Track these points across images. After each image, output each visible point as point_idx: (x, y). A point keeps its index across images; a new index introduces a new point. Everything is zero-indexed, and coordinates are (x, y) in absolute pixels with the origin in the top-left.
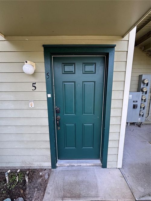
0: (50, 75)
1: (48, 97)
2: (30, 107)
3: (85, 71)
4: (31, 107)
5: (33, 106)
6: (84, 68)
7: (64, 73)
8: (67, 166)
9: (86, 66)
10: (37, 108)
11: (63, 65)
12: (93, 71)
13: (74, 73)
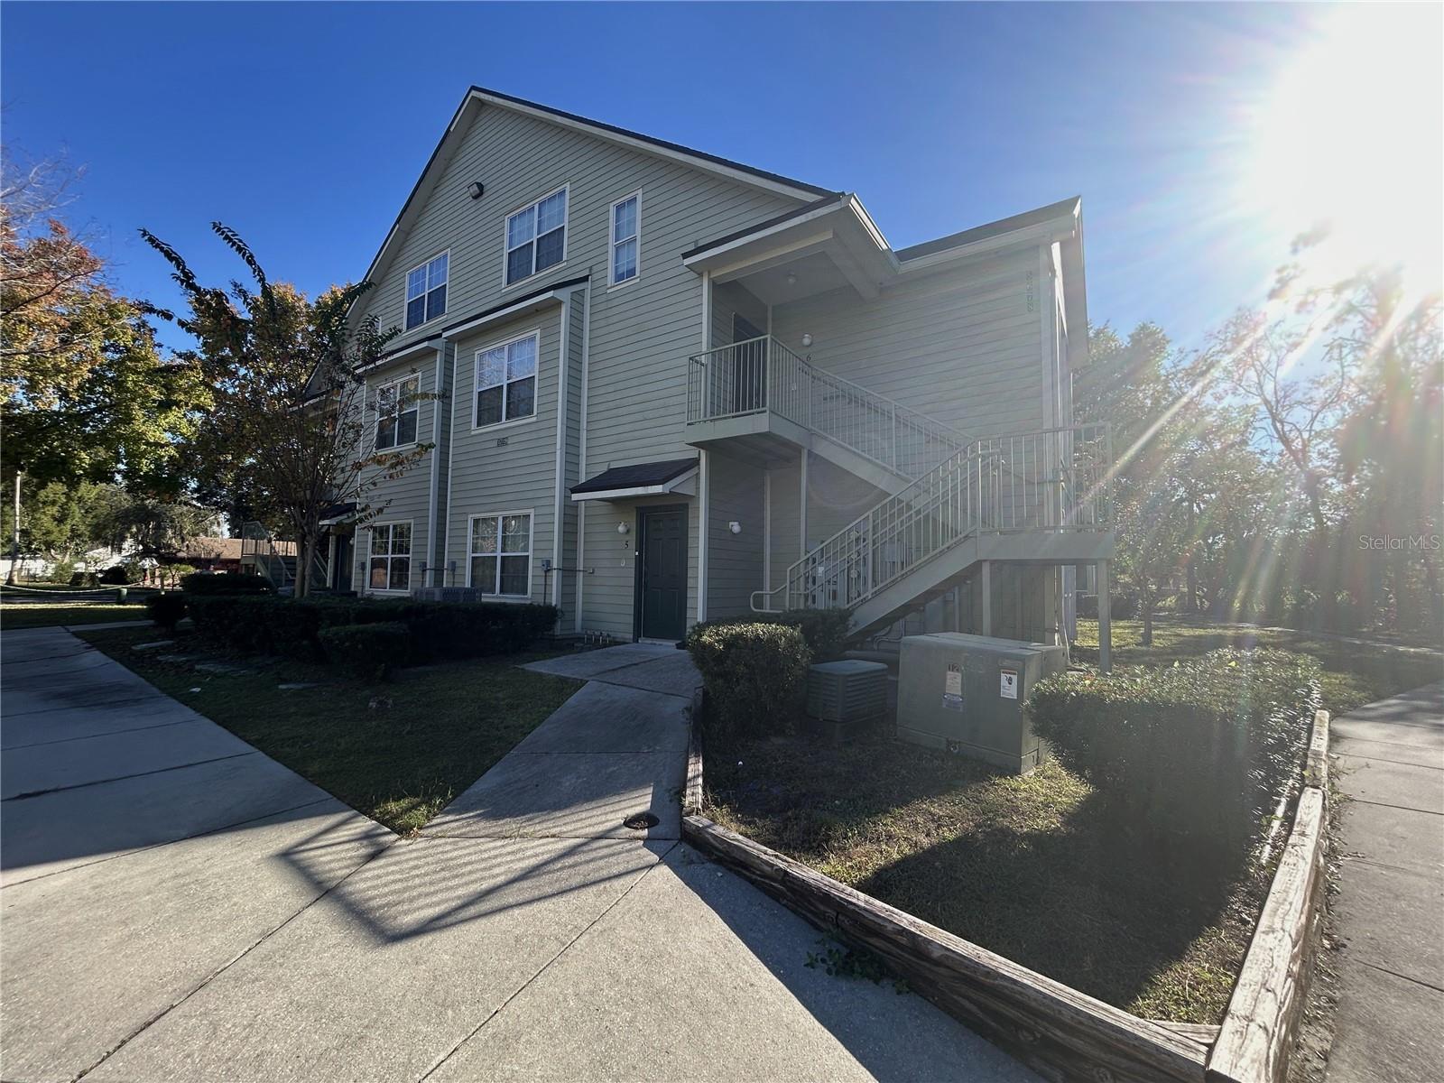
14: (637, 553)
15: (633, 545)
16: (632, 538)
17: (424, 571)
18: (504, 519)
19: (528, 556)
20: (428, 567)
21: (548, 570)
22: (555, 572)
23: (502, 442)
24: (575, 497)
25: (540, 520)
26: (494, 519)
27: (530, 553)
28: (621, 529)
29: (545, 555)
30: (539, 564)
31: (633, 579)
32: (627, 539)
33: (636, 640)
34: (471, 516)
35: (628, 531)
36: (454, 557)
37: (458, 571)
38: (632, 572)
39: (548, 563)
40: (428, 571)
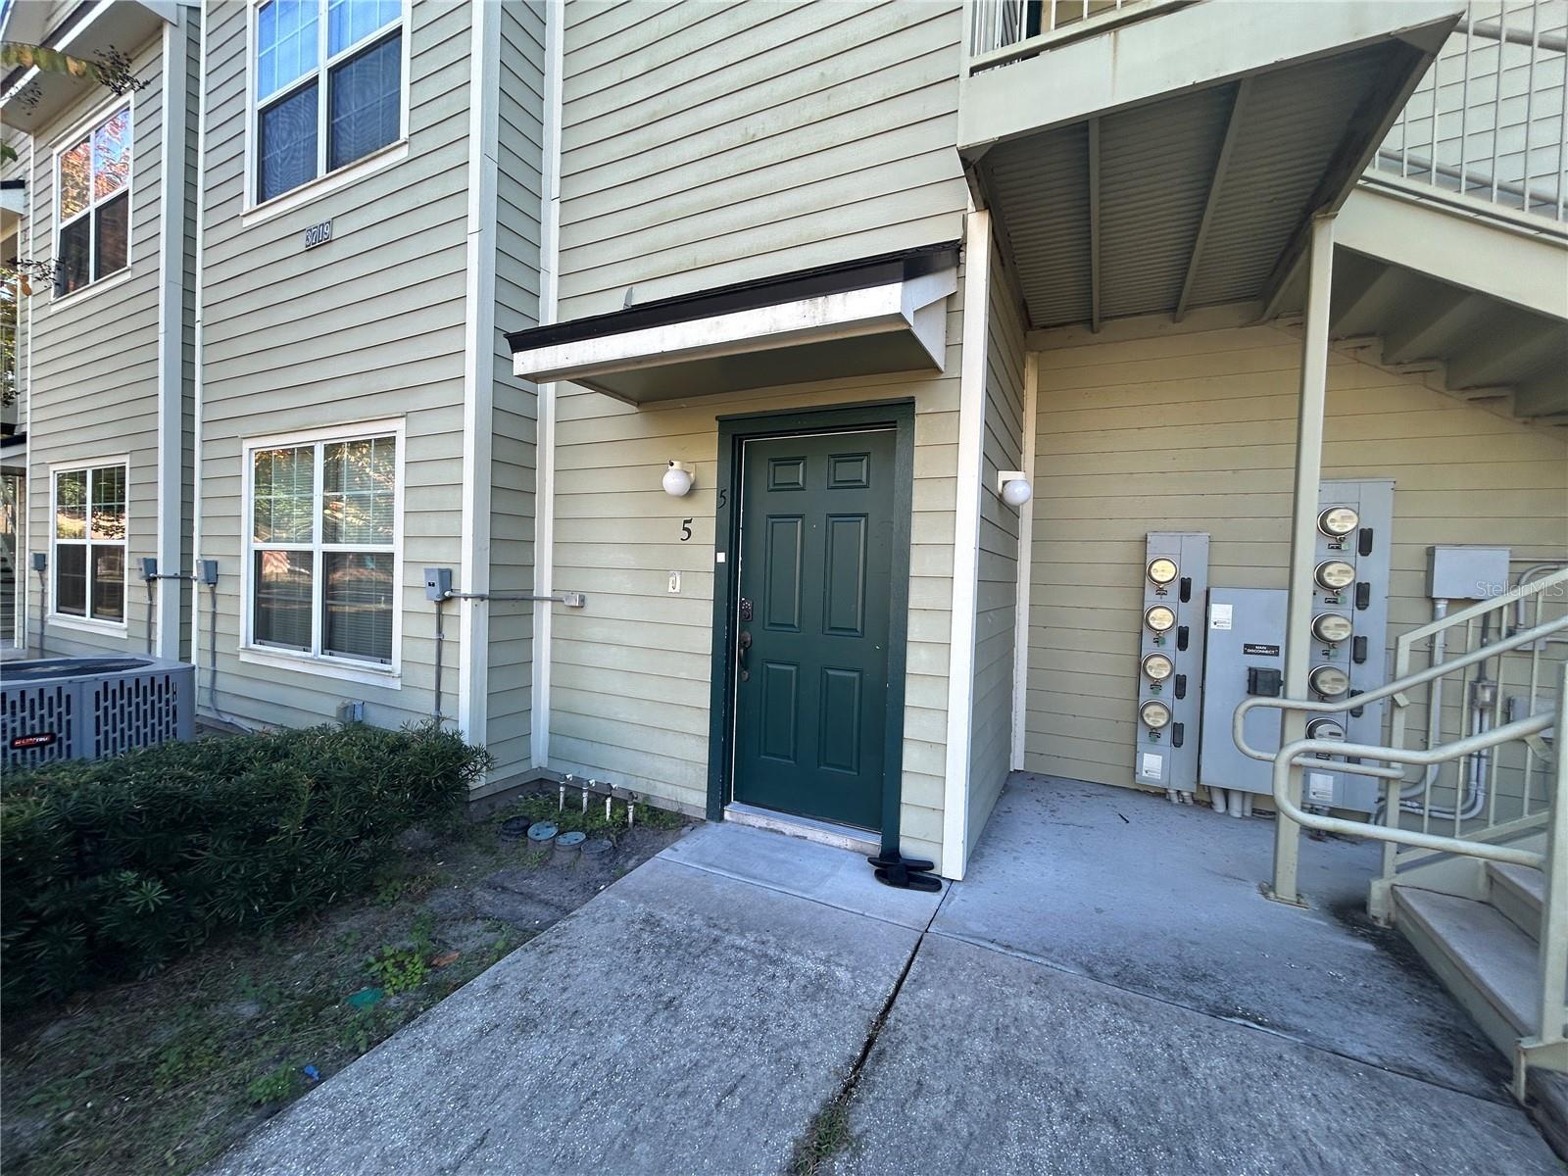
0: (727, 495)
1: (718, 561)
2: (671, 589)
3: (836, 482)
4: (673, 591)
5: (677, 589)
6: (832, 471)
7: (772, 490)
8: (760, 828)
9: (837, 464)
10: (688, 595)
11: (772, 464)
12: (860, 481)
13: (803, 489)
14: (722, 557)
15: (706, 529)
16: (706, 512)
17: (151, 580)
18: (332, 449)
19: (391, 556)
20: (160, 572)
21: (446, 596)
22: (466, 608)
23: (319, 240)
24: (527, 361)
25: (422, 451)
26: (307, 451)
27: (397, 548)
28: (673, 481)
29: (441, 555)
30: (421, 580)
31: (709, 634)
32: (688, 515)
33: (715, 812)
34: (247, 445)
35: (692, 491)
36: (215, 551)
37: (222, 588)
38: (705, 614)
39: (446, 577)
40: (160, 583)
